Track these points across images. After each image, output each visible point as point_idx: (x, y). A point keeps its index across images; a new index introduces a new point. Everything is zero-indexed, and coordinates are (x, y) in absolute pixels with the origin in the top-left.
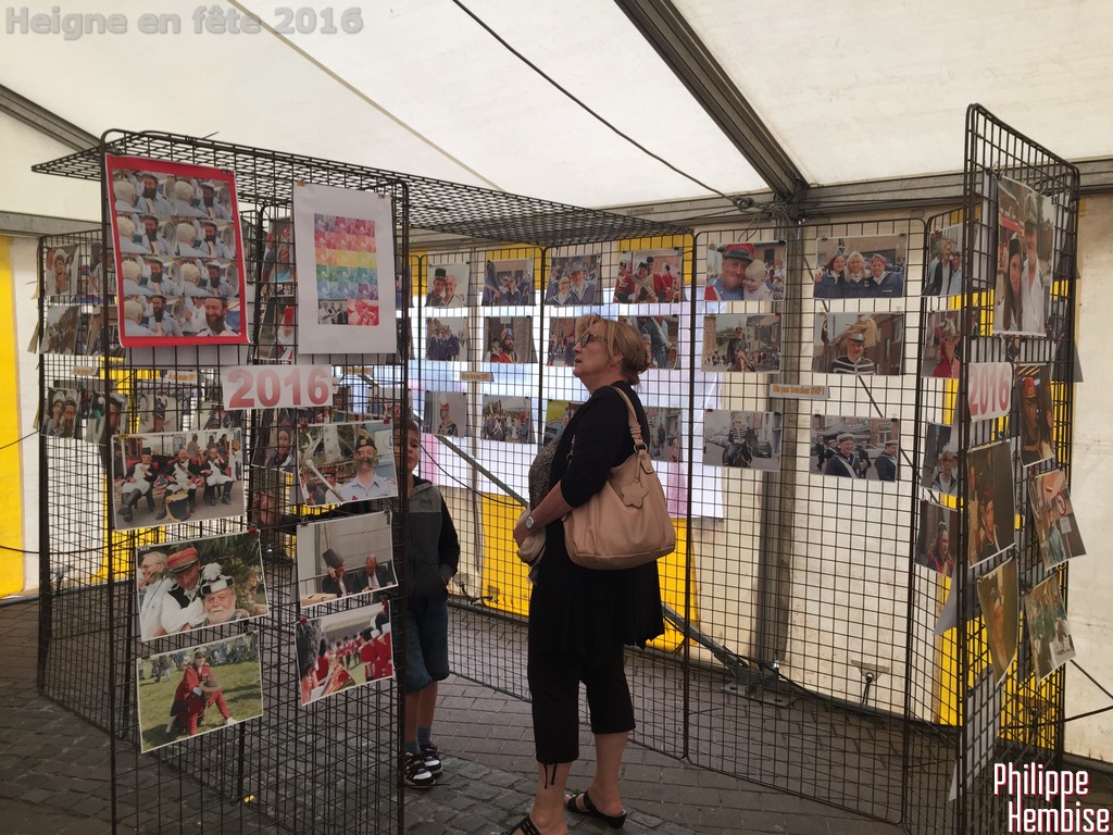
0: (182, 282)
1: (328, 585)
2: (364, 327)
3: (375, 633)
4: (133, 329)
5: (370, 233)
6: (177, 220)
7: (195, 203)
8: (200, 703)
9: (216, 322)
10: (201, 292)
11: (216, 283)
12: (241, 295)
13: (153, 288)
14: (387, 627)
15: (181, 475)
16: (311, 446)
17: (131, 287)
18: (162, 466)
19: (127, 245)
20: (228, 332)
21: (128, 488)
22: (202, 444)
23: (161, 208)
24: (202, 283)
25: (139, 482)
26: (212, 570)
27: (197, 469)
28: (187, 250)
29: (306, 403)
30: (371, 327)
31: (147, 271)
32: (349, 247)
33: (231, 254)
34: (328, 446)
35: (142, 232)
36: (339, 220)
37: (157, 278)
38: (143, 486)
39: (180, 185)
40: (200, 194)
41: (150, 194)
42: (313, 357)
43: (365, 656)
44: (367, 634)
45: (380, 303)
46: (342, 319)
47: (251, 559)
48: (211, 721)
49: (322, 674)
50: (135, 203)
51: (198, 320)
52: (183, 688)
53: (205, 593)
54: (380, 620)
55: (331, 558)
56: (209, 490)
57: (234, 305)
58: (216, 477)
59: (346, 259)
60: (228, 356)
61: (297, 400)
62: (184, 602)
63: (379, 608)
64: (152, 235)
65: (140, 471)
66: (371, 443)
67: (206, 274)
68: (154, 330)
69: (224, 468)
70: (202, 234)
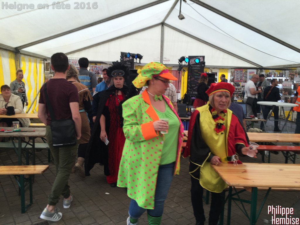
0: (239, 77)
4: (235, 80)
5: (254, 72)
9: (241, 80)
11: (241, 77)
12: (243, 78)
17: (235, 77)
18: (236, 89)
19: (235, 75)
20: (242, 80)
22: (239, 88)
26: (239, 97)
36: (251, 72)
37: (237, 77)
39: (239, 71)
40: (241, 71)
41: (237, 71)
47: (242, 96)
51: (239, 80)
53: (239, 98)
58: (240, 90)
62: (237, 98)
64: (237, 74)
68: (237, 80)
70: (240, 74)
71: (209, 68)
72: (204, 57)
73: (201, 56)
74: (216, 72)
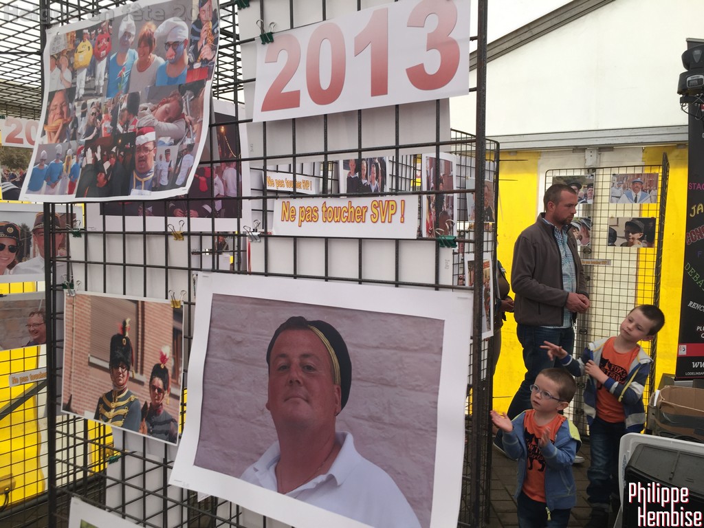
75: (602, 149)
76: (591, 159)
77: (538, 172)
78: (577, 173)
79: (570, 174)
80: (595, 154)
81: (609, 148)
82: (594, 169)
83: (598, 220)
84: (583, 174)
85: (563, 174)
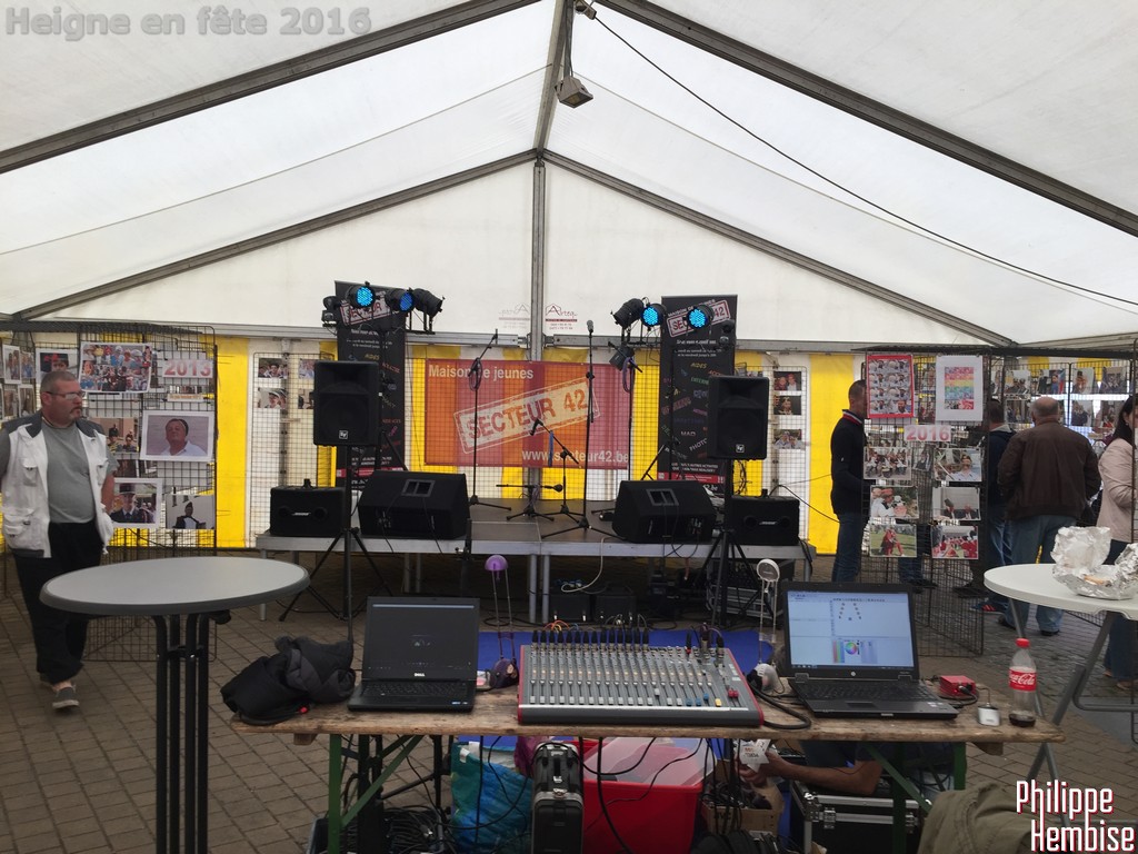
0: (890, 396)
1: (946, 513)
2: (966, 411)
3: (969, 539)
4: (872, 412)
5: (971, 372)
6: (890, 374)
7: (896, 368)
8: (892, 545)
9: (902, 409)
10: (897, 399)
11: (902, 395)
12: (912, 400)
13: (880, 398)
14: (976, 538)
15: (887, 462)
16: (940, 457)
17: (872, 398)
19: (872, 384)
20: (906, 412)
21: (869, 465)
22: (896, 452)
23: (884, 371)
24: (897, 396)
25: (873, 463)
26: (898, 498)
27: (893, 461)
28: (893, 384)
29: (938, 440)
30: (970, 411)
31: (878, 392)
32: (961, 378)
33: (909, 385)
34: (947, 457)
35: (877, 379)
36: (956, 368)
37: (881, 395)
38: (874, 465)
39: (891, 362)
40: (898, 365)
41: (880, 367)
42: (942, 422)
43: (964, 547)
44: (965, 538)
45: (974, 401)
46: (956, 407)
47: (913, 497)
48: (895, 553)
49: (943, 548)
50: (876, 370)
51: (895, 409)
52: (886, 538)
53: (895, 506)
54: (972, 534)
55: (948, 502)
56: (897, 469)
57: (909, 403)
58: (900, 465)
59: (959, 383)
60: (906, 421)
61: (934, 438)
62: (887, 508)
63: (972, 528)
64: (881, 380)
65: (873, 459)
66: (969, 458)
67: (899, 392)
68: (880, 412)
69: (903, 462)
70: (899, 378)
71: (760, 349)
72: (732, 301)
73: (718, 299)
74: (795, 370)
75: (293, 340)
76: (285, 347)
77: (248, 355)
78: (276, 357)
79: (271, 356)
80: (288, 343)
81: (298, 340)
82: (288, 354)
83: (291, 391)
84: (280, 357)
85: (266, 356)
